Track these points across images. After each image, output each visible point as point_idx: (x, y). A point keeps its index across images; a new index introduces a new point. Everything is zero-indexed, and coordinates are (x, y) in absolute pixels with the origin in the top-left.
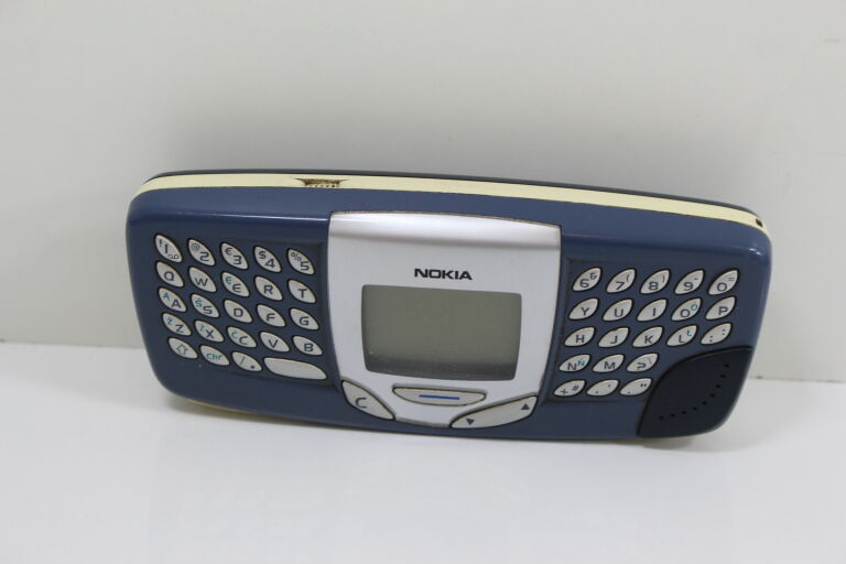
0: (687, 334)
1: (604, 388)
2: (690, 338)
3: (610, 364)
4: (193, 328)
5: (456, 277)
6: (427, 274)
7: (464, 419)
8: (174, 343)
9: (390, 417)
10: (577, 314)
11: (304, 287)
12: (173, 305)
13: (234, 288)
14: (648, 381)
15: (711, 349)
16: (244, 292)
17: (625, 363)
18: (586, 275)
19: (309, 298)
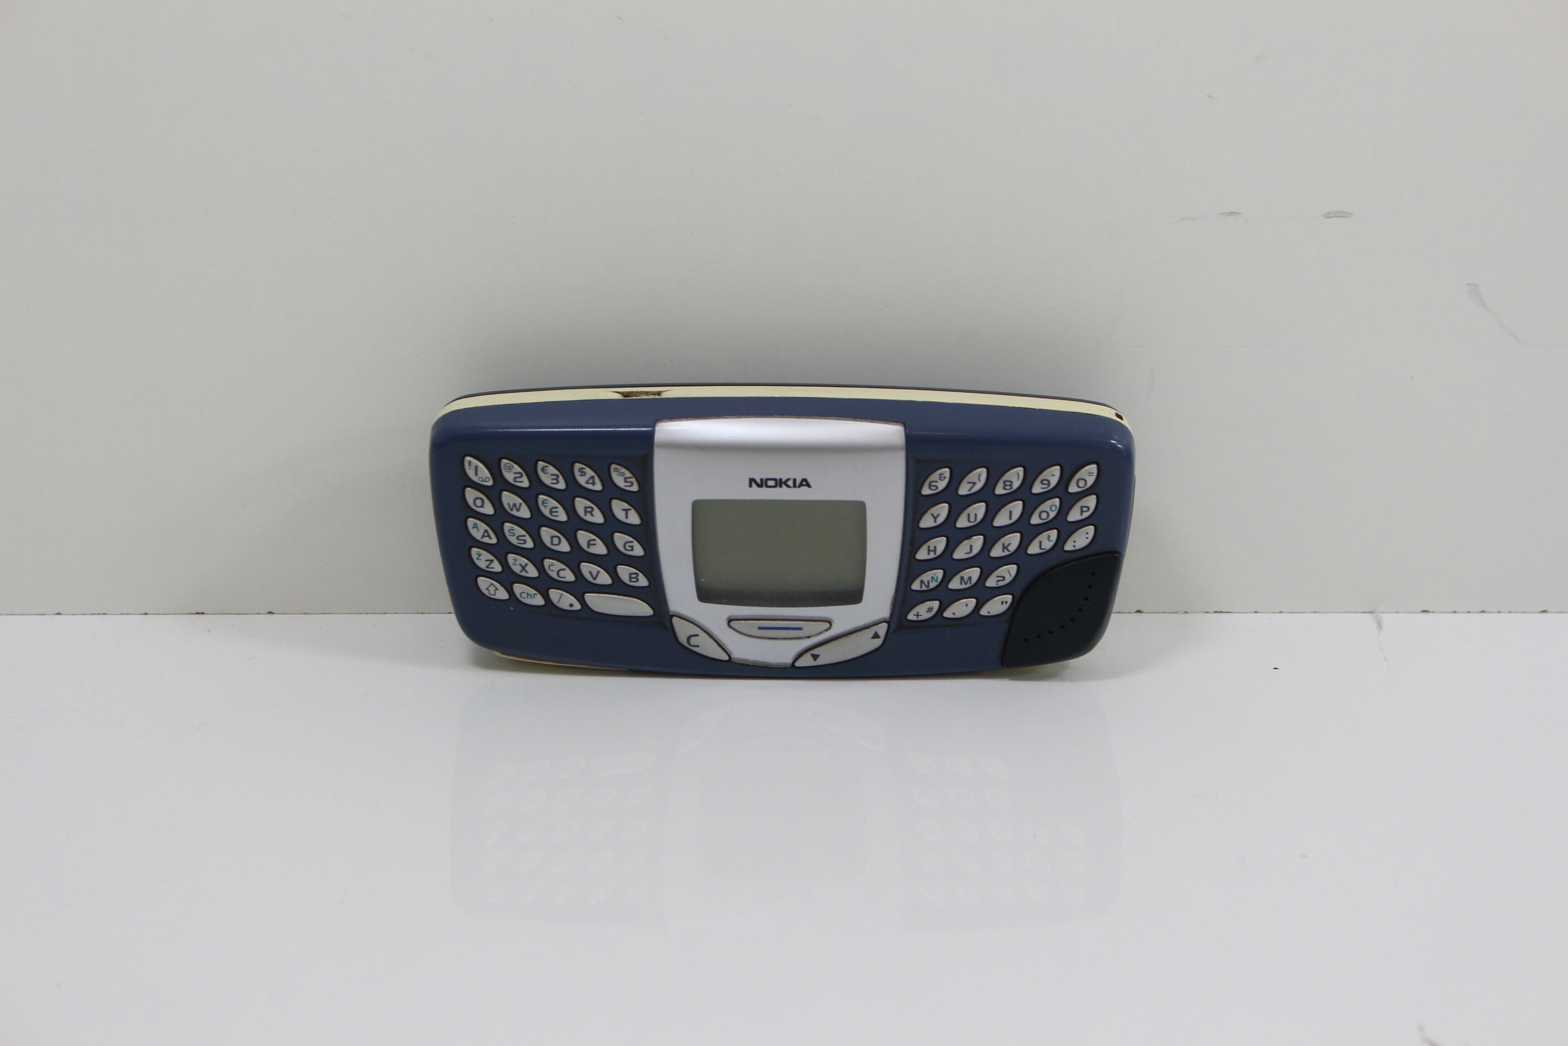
0: (1047, 540)
1: (961, 608)
2: (1052, 544)
3: (966, 579)
4: (504, 563)
5: (795, 486)
6: (763, 484)
7: (808, 656)
8: (483, 583)
9: (726, 658)
10: (927, 522)
11: (629, 507)
12: (483, 536)
13: (551, 512)
14: (1009, 598)
15: (1075, 556)
16: (562, 516)
17: (983, 577)
18: (935, 476)
19: (634, 518)
